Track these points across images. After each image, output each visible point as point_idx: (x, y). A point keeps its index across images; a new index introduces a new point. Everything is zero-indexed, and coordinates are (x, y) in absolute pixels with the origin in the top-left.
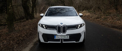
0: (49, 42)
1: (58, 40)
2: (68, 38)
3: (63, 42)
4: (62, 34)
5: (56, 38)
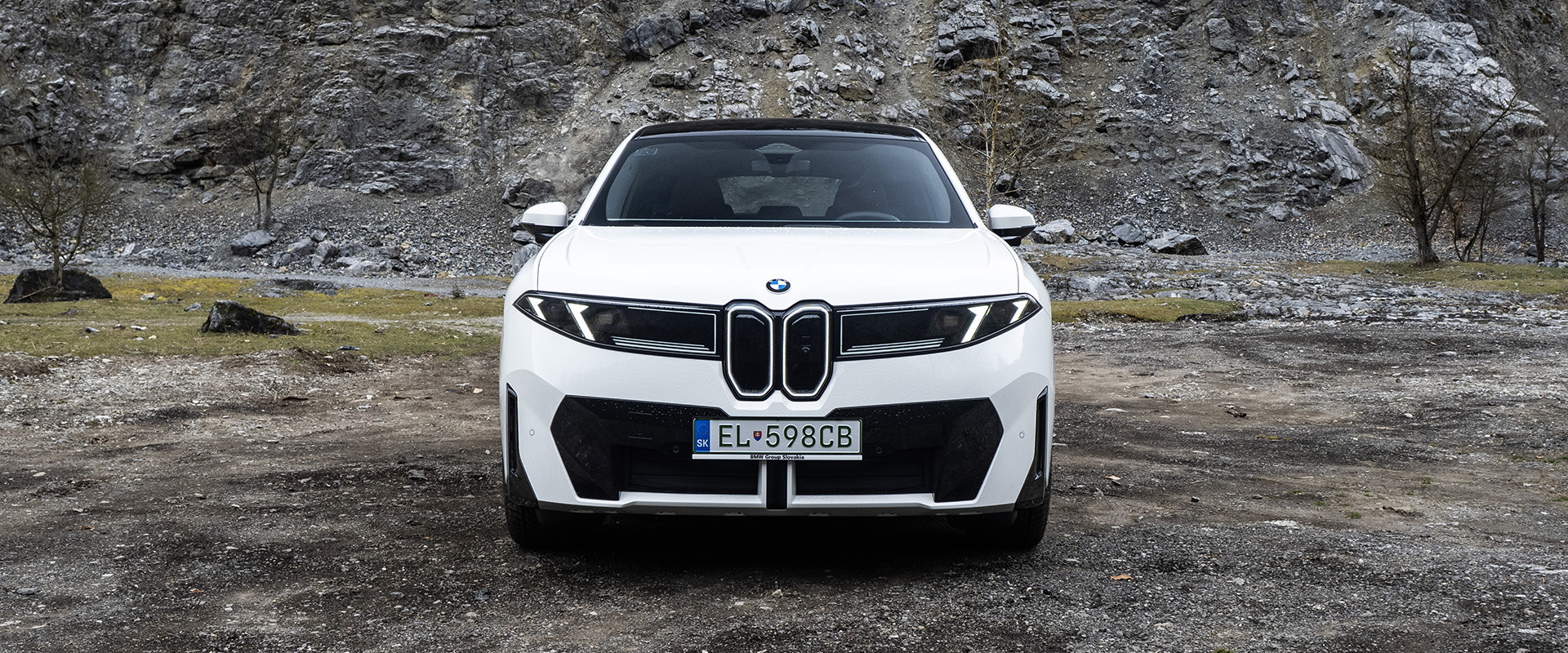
0: (627, 499)
1: (738, 475)
2: (853, 453)
3: (795, 501)
5: (716, 447)
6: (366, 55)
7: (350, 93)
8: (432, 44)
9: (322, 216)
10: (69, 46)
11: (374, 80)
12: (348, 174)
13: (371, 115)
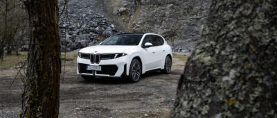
1: (91, 72)
2: (100, 70)
3: (96, 75)
4: (95, 64)
5: (89, 68)
6: (189, 21)
7: (186, 26)
8: (198, 19)
9: (180, 44)
10: (150, 22)
11: (189, 25)
12: (185, 38)
13: (189, 30)
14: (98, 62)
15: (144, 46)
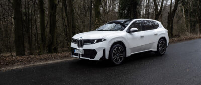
1: (77, 55)
2: (83, 54)
14: (82, 47)
15: (129, 32)
